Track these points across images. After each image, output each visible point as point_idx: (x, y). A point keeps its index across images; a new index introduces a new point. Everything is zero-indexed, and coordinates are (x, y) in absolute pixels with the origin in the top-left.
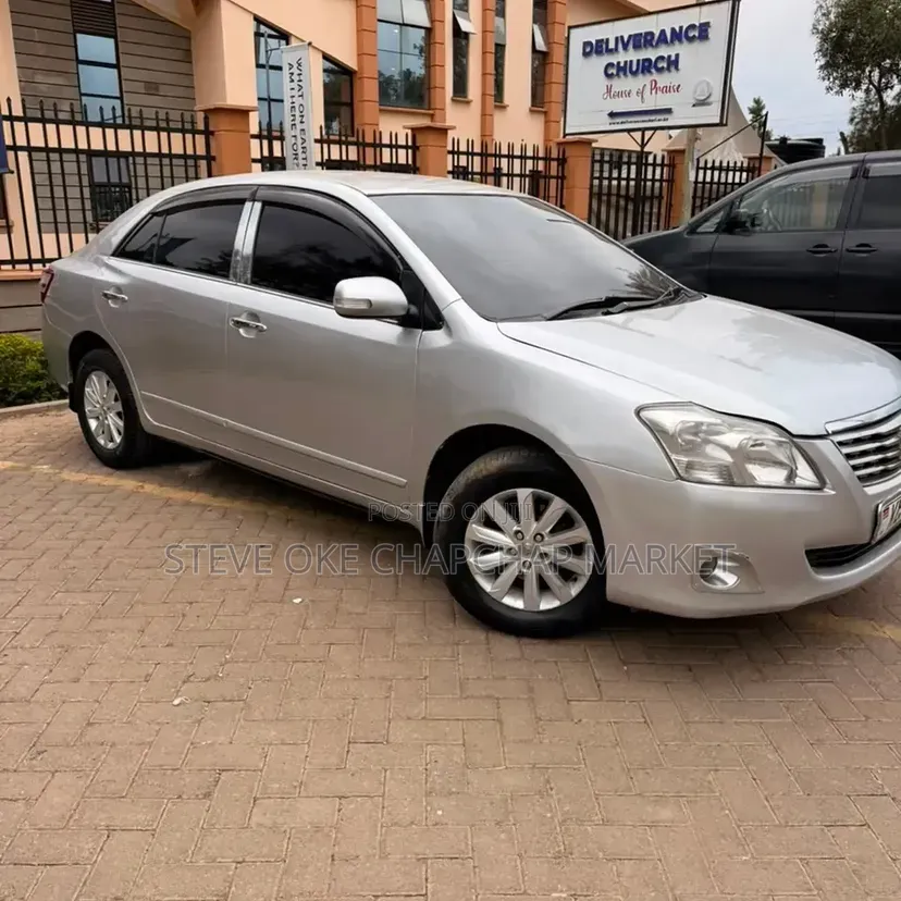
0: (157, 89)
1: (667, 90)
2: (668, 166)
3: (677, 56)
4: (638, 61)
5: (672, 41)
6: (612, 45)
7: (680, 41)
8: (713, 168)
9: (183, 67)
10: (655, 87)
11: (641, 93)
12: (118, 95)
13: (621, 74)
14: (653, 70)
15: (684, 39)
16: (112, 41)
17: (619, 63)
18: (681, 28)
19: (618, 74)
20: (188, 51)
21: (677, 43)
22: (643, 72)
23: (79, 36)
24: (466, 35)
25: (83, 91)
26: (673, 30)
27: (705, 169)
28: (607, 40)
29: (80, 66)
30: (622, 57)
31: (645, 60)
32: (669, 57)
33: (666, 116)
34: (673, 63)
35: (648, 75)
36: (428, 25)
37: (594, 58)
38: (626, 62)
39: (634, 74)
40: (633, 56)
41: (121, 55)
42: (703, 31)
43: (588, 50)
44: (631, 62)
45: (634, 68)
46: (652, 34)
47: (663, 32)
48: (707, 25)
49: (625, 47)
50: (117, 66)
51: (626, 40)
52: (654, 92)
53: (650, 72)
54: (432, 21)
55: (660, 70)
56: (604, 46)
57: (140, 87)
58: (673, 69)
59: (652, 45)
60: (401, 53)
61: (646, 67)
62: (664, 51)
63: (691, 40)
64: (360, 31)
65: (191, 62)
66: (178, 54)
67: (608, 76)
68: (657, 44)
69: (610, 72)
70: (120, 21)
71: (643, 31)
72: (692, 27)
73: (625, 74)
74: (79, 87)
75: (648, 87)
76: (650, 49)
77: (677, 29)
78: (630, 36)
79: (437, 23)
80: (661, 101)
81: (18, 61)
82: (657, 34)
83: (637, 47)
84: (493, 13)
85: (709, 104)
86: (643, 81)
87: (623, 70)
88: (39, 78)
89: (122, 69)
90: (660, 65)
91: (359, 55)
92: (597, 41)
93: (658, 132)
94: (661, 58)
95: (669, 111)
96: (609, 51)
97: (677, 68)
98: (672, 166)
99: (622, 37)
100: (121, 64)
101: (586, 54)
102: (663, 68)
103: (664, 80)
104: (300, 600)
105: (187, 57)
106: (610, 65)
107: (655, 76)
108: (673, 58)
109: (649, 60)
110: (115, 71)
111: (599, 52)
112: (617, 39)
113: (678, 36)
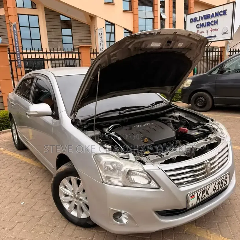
0: (82, 41)
1: (214, 30)
2: (220, 51)
3: (217, 20)
4: (206, 23)
5: (215, 16)
6: (198, 19)
7: (218, 16)
8: (236, 51)
9: (88, 35)
10: (211, 30)
11: (207, 32)
12: (72, 43)
13: (201, 27)
14: (210, 25)
15: (219, 15)
16: (71, 30)
17: (200, 24)
18: (218, 12)
19: (200, 27)
20: (90, 31)
21: (217, 16)
22: (207, 26)
23: (62, 29)
24: (164, 19)
25: (63, 43)
26: (216, 13)
27: (233, 51)
28: (197, 17)
29: (63, 37)
30: (201, 22)
31: (208, 22)
32: (215, 21)
33: (214, 38)
34: (216, 22)
35: (209, 26)
36: (153, 18)
37: (193, 23)
38: (202, 23)
39: (205, 26)
40: (204, 21)
41: (73, 33)
42: (225, 12)
43: (191, 21)
44: (204, 23)
45: (205, 25)
46: (210, 15)
47: (213, 14)
48: (226, 10)
49: (202, 19)
50: (72, 36)
51: (202, 17)
52: (211, 31)
53: (209, 25)
54: (154, 17)
55: (212, 25)
56: (196, 19)
57: (77, 41)
58: (216, 24)
59: (210, 18)
60: (146, 26)
61: (208, 24)
62: (213, 19)
63: (221, 15)
64: (134, 21)
65: (90, 33)
66: (87, 32)
67: (198, 28)
68: (211, 17)
69: (198, 26)
70: (72, 25)
71: (207, 14)
72: (222, 11)
73: (202, 27)
74: (63, 42)
75: (209, 30)
76: (209, 19)
77: (217, 13)
78: (203, 16)
79: (155, 17)
80: (213, 34)
81: (48, 37)
82: (211, 15)
83: (205, 19)
84: (172, 13)
85: (227, 33)
86: (208, 28)
87: (201, 25)
88: (53, 40)
89: (73, 37)
90: (212, 23)
91: (134, 27)
92: (194, 18)
93: (212, 42)
94: (212, 21)
95: (215, 36)
96: (197, 21)
97: (217, 24)
98: (222, 51)
99: (201, 16)
100: (73, 35)
101: (191, 22)
102: (213, 24)
103: (213, 27)
104: (24, 203)
105: (89, 32)
106: (198, 24)
107: (211, 26)
108: (216, 21)
109: (209, 22)
110: (71, 37)
111: (195, 21)
112: (200, 17)
113: (217, 14)
